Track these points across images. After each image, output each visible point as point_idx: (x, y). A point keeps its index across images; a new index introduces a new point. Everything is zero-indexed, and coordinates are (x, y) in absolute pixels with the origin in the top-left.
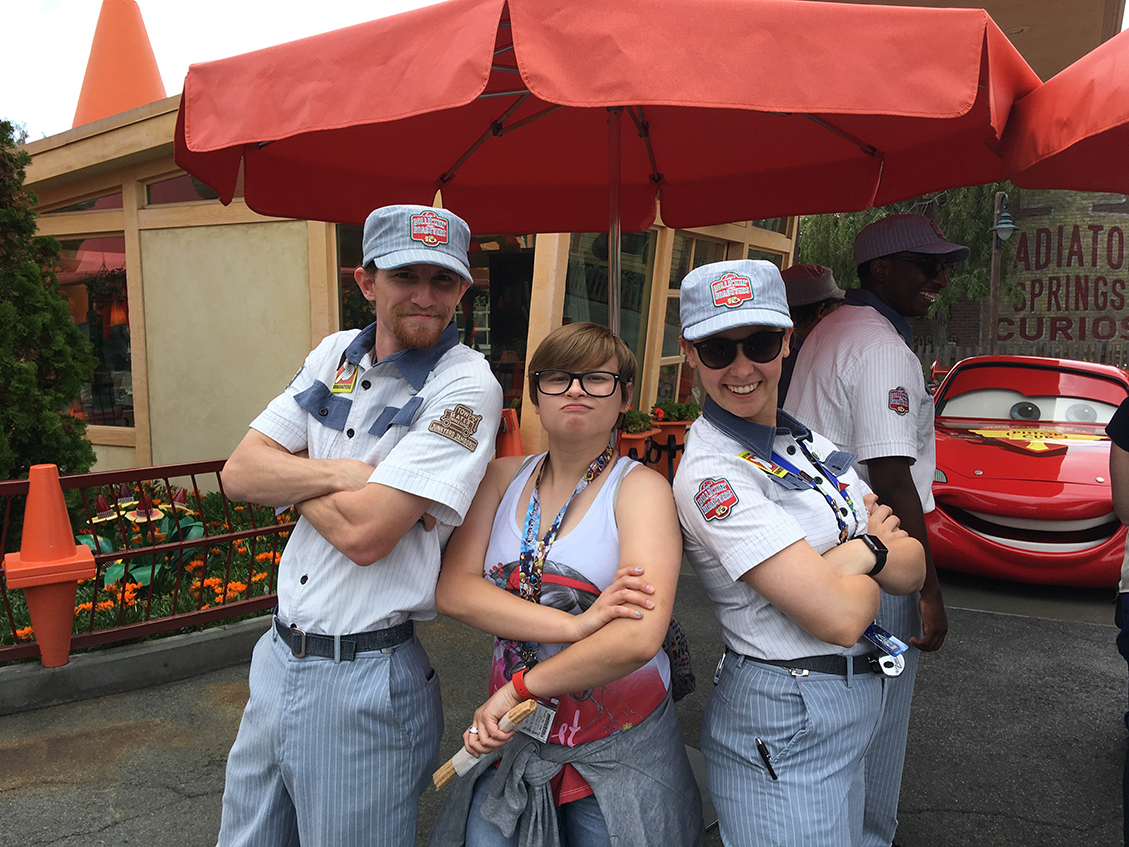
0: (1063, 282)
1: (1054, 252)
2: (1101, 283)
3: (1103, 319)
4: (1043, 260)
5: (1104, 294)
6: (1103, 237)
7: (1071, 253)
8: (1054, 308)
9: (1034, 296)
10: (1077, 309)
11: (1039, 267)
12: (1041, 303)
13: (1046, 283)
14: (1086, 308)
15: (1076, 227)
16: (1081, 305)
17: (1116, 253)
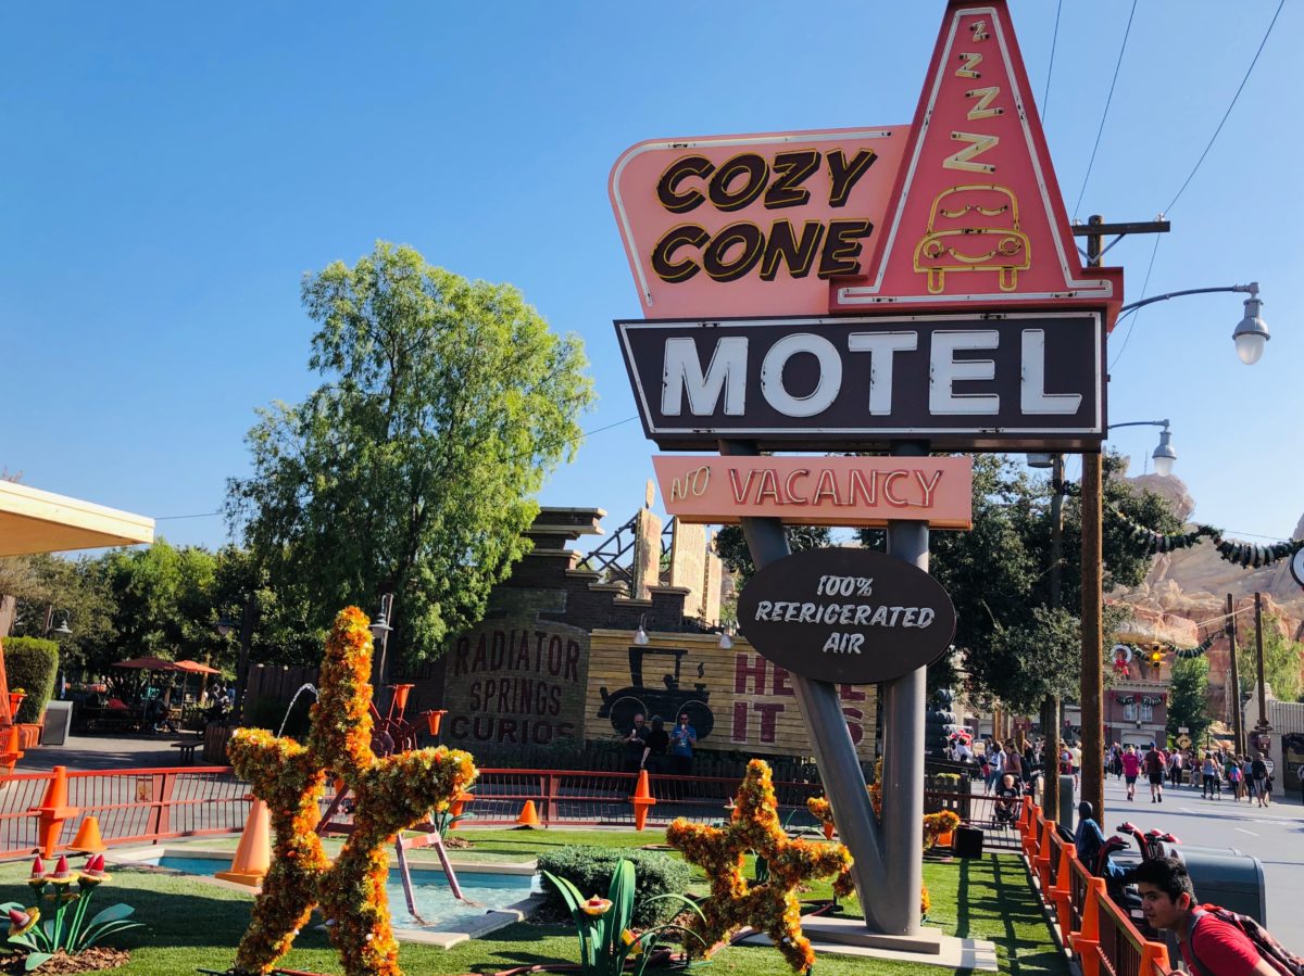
0: (512, 684)
1: (506, 655)
2: (542, 689)
3: (543, 723)
4: (497, 662)
5: (544, 699)
6: (546, 644)
7: (520, 657)
8: (503, 709)
9: (488, 696)
10: (522, 712)
11: (494, 668)
12: (493, 702)
13: (498, 685)
14: (529, 712)
15: (525, 632)
16: (525, 709)
17: (555, 660)
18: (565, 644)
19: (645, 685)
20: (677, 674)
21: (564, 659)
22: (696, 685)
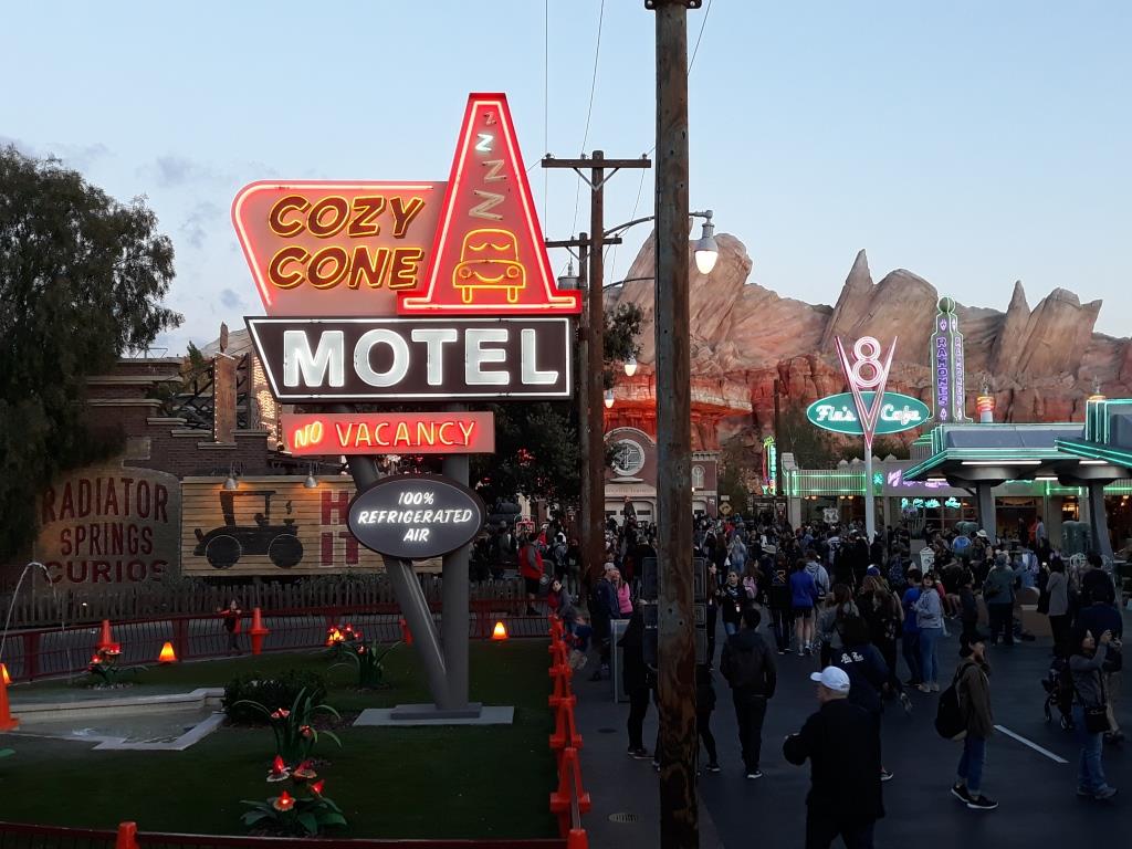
0: (102, 528)
1: (94, 501)
2: (133, 530)
3: (137, 562)
4: (85, 509)
5: (136, 540)
6: (133, 488)
7: (108, 503)
8: (95, 552)
9: (78, 541)
10: (114, 553)
11: (82, 515)
12: (85, 546)
13: (88, 529)
14: (121, 553)
15: (111, 480)
16: (117, 550)
17: (143, 504)
18: (152, 488)
19: (238, 524)
20: (267, 512)
21: (152, 503)
22: (286, 521)
